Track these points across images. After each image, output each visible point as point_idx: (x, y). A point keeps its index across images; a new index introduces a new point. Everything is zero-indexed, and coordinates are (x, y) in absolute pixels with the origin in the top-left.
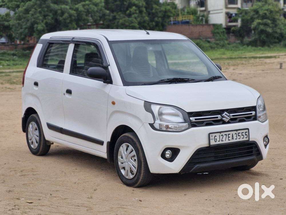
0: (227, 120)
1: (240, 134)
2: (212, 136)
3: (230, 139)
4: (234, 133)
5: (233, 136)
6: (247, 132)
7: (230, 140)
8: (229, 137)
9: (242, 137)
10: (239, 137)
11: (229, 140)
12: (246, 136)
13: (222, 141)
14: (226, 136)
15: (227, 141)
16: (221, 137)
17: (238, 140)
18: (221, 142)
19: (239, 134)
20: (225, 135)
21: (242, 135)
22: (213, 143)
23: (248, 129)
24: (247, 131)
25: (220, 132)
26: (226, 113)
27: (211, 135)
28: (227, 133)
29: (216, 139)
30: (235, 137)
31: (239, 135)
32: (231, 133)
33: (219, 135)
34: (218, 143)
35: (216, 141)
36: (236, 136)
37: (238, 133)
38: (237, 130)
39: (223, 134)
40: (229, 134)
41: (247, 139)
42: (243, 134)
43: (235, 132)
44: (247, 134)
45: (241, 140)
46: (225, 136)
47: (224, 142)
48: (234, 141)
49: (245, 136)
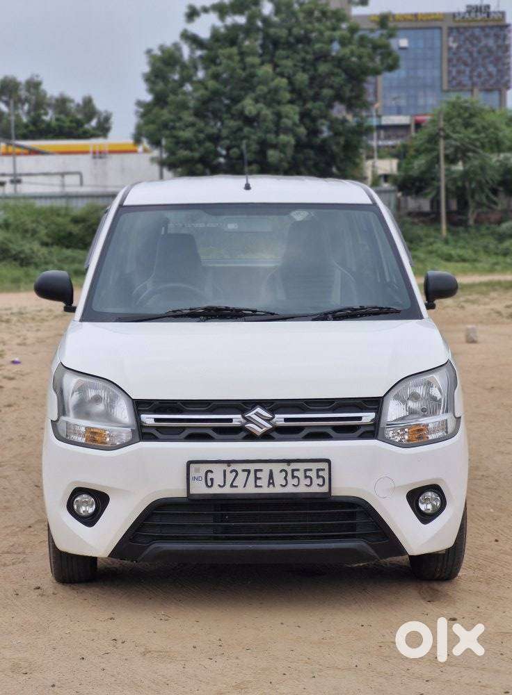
0: (259, 431)
1: (300, 474)
2: (197, 470)
3: (259, 483)
4: (276, 468)
5: (271, 476)
6: (323, 470)
7: (261, 486)
8: (260, 478)
9: (308, 481)
10: (295, 481)
11: (256, 486)
12: (320, 481)
13: (232, 486)
14: (246, 473)
15: (251, 489)
16: (230, 477)
17: (290, 489)
18: (227, 490)
19: (296, 474)
20: (244, 471)
21: (306, 477)
22: (199, 488)
23: (328, 461)
24: (325, 466)
25: (229, 462)
26: (259, 410)
27: (193, 466)
28: (252, 467)
29: (212, 480)
30: (279, 479)
31: (293, 477)
32: (266, 468)
33: (225, 471)
34: (216, 490)
35: (212, 486)
36: (285, 478)
37: (293, 471)
38: (289, 462)
39: (239, 467)
40: (256, 471)
41: (325, 489)
42: (308, 473)
43: (284, 466)
44: (325, 474)
45: (302, 489)
46: (242, 476)
47: (240, 490)
48: (277, 489)
49: (316, 481)
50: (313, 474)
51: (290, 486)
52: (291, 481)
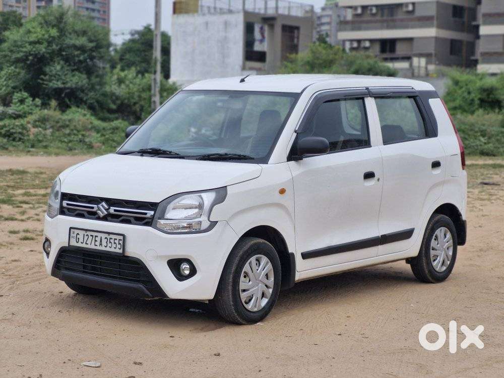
0: (102, 215)
1: (112, 241)
2: (74, 233)
3: (96, 243)
4: (104, 236)
5: (101, 240)
6: (121, 240)
7: (96, 245)
8: (96, 241)
9: (115, 246)
13: (86, 243)
15: (92, 247)
16: (86, 238)
17: (108, 249)
18: (84, 245)
20: (91, 236)
21: (115, 243)
22: (73, 243)
23: (124, 236)
24: (121, 238)
25: (86, 230)
26: (104, 203)
27: (72, 230)
28: (95, 234)
29: (79, 238)
30: (104, 242)
31: (110, 242)
32: (99, 235)
33: (84, 235)
34: (79, 245)
35: (78, 242)
36: (107, 242)
37: (110, 239)
38: (109, 233)
39: (89, 233)
40: (96, 236)
41: (121, 251)
42: (116, 241)
43: (106, 235)
44: (121, 242)
45: (112, 250)
46: (90, 238)
47: (88, 246)
48: (103, 248)
49: (119, 246)
50: (117, 242)
51: (113, 247)
52: (109, 245)
